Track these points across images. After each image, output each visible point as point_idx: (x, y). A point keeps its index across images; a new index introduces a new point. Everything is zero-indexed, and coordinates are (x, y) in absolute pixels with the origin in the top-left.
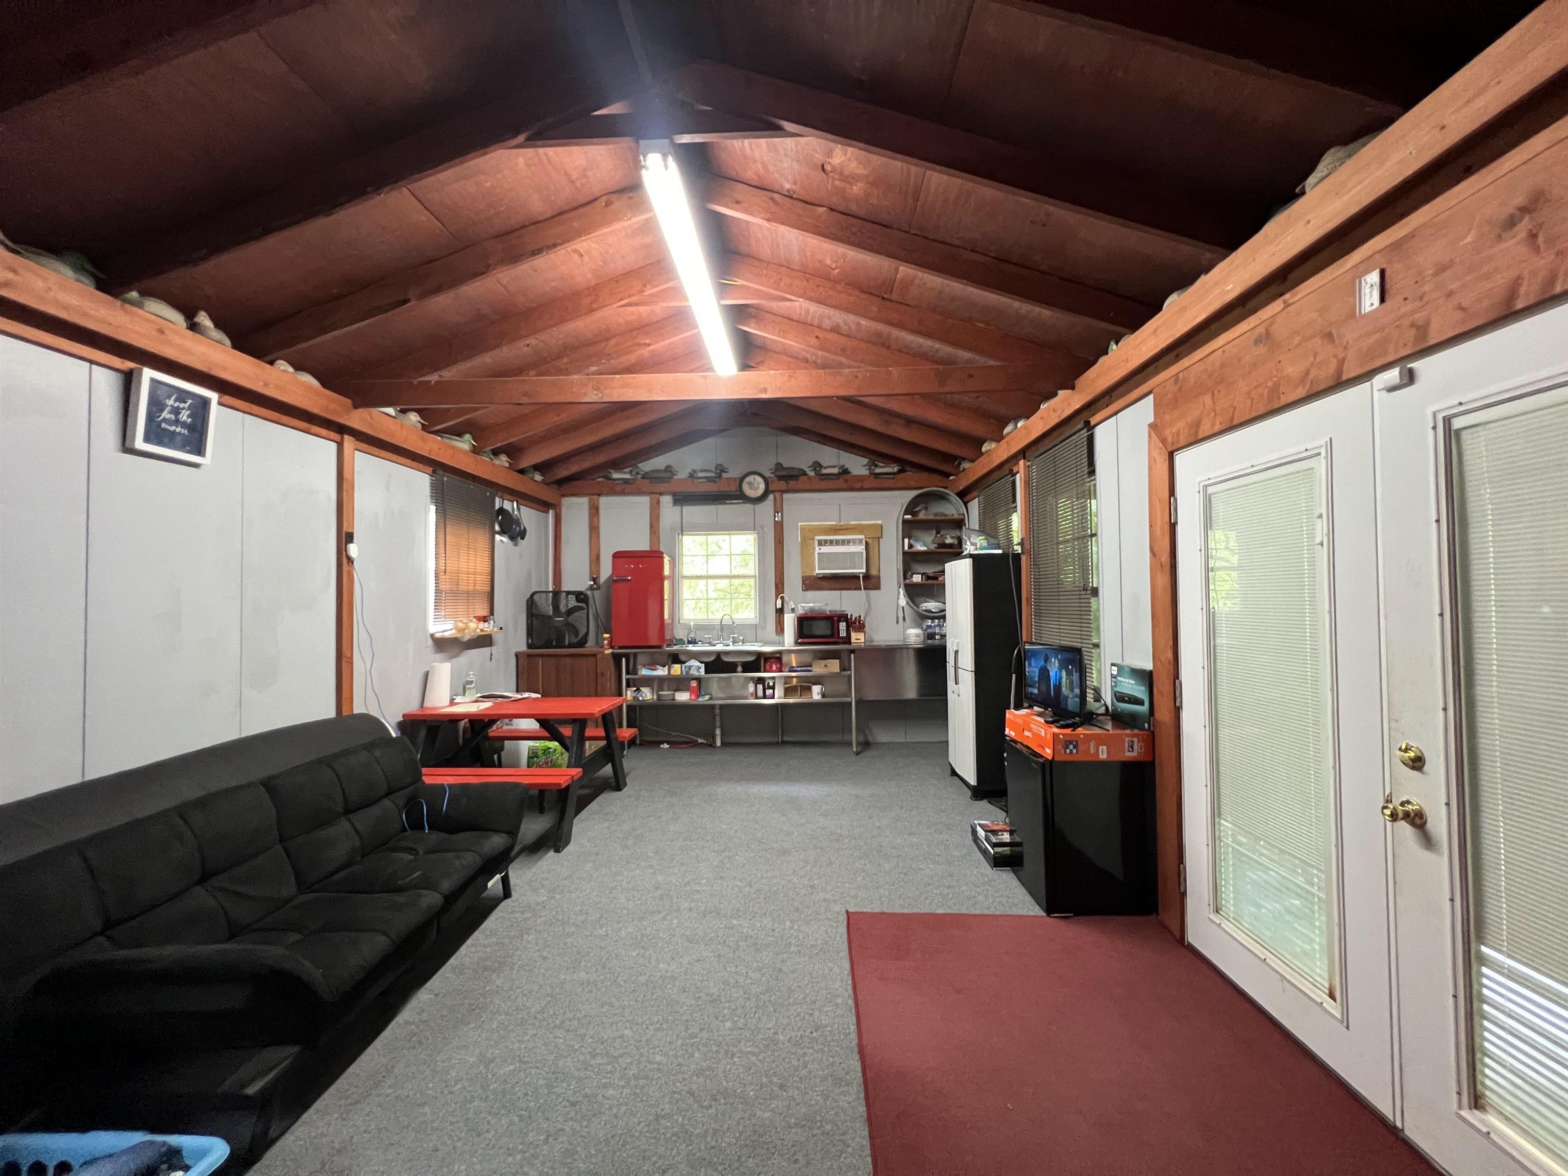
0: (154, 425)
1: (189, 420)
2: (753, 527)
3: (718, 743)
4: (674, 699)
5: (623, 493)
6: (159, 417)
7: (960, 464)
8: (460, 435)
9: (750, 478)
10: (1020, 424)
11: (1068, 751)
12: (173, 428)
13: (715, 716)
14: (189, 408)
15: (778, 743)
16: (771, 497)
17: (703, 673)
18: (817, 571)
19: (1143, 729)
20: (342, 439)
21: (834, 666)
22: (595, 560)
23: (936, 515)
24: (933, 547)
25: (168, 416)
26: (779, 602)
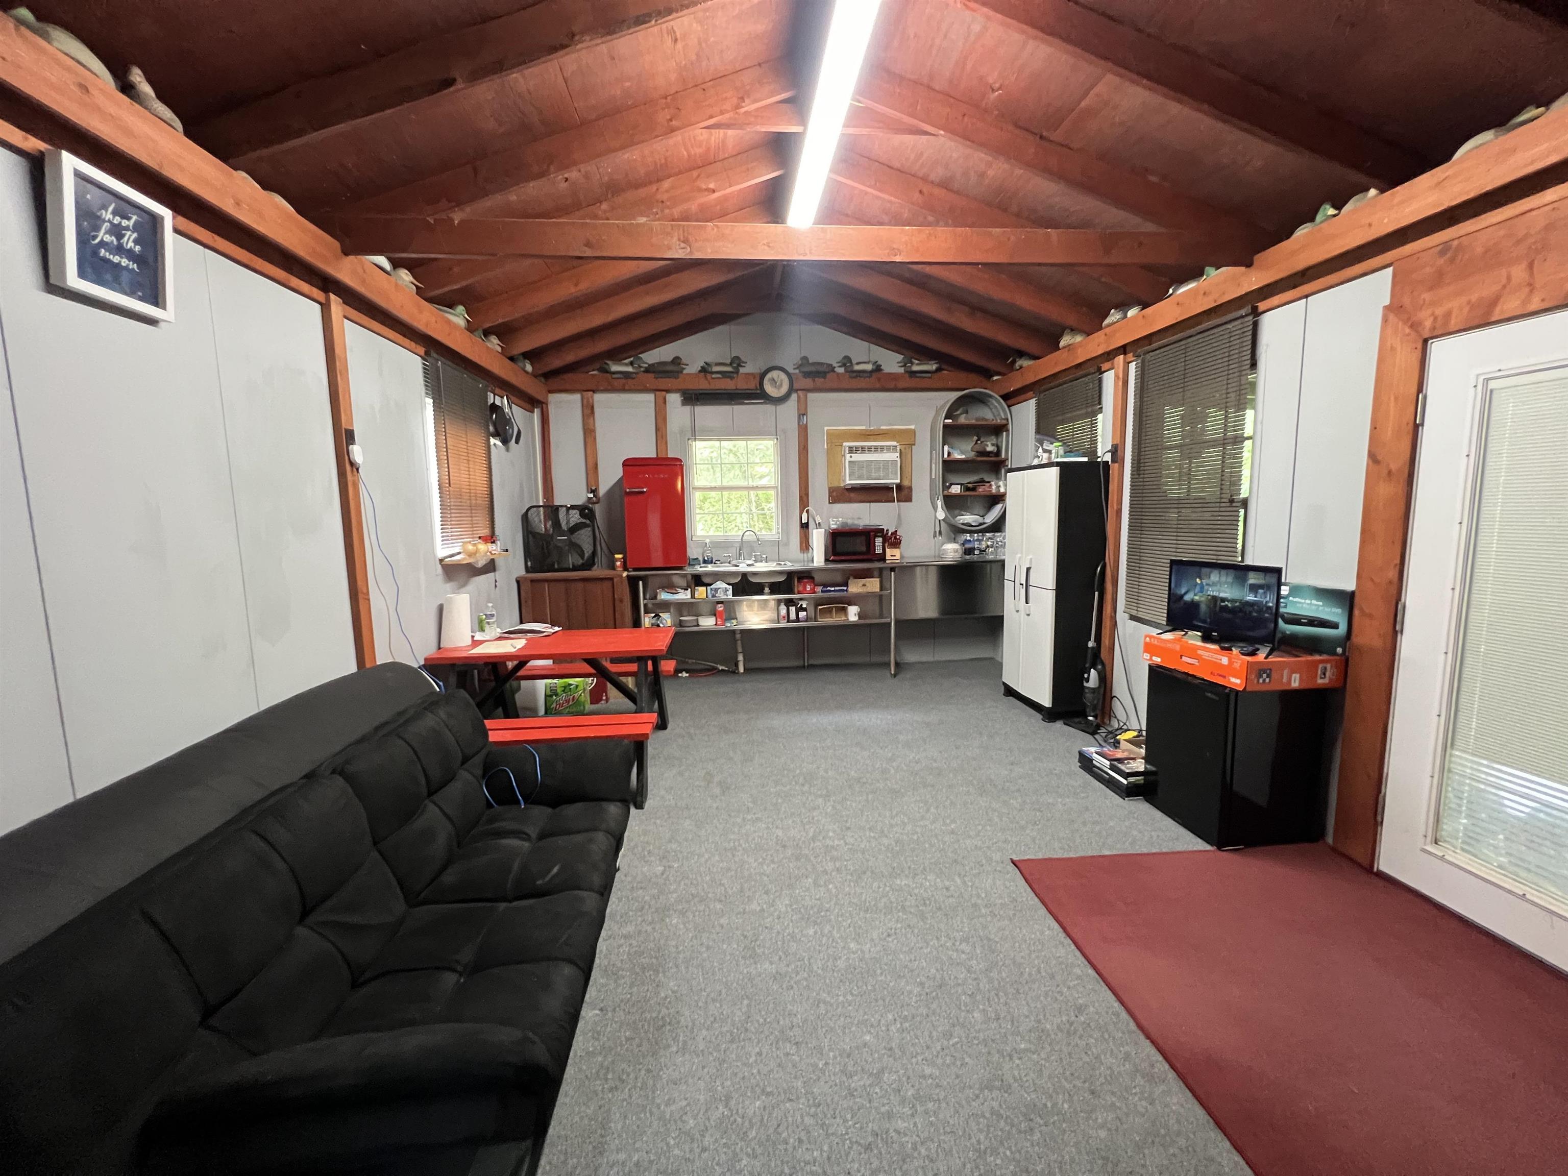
0: (88, 251)
1: (138, 248)
2: (774, 432)
3: (741, 670)
4: (698, 625)
5: (623, 390)
6: (95, 237)
7: (1014, 362)
8: (451, 306)
9: (774, 374)
10: (1132, 313)
11: (1261, 681)
12: (116, 259)
13: (736, 641)
14: (135, 228)
15: (804, 667)
16: (794, 396)
17: (731, 597)
18: (848, 482)
19: (1335, 654)
20: (328, 300)
21: (873, 585)
22: (592, 469)
23: (977, 419)
24: (972, 455)
25: (107, 238)
26: (805, 516)
